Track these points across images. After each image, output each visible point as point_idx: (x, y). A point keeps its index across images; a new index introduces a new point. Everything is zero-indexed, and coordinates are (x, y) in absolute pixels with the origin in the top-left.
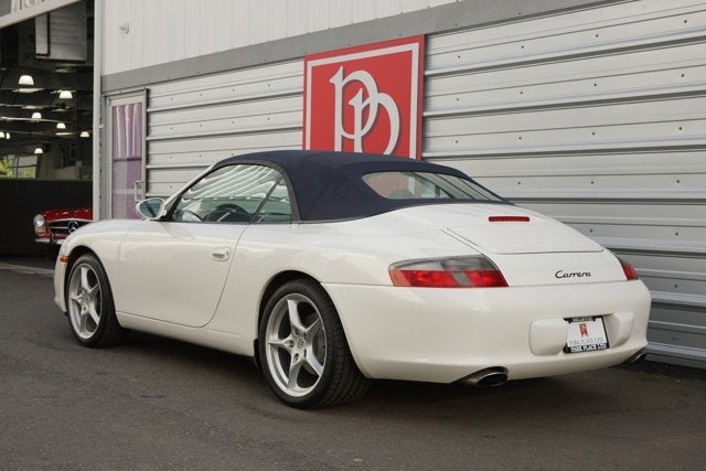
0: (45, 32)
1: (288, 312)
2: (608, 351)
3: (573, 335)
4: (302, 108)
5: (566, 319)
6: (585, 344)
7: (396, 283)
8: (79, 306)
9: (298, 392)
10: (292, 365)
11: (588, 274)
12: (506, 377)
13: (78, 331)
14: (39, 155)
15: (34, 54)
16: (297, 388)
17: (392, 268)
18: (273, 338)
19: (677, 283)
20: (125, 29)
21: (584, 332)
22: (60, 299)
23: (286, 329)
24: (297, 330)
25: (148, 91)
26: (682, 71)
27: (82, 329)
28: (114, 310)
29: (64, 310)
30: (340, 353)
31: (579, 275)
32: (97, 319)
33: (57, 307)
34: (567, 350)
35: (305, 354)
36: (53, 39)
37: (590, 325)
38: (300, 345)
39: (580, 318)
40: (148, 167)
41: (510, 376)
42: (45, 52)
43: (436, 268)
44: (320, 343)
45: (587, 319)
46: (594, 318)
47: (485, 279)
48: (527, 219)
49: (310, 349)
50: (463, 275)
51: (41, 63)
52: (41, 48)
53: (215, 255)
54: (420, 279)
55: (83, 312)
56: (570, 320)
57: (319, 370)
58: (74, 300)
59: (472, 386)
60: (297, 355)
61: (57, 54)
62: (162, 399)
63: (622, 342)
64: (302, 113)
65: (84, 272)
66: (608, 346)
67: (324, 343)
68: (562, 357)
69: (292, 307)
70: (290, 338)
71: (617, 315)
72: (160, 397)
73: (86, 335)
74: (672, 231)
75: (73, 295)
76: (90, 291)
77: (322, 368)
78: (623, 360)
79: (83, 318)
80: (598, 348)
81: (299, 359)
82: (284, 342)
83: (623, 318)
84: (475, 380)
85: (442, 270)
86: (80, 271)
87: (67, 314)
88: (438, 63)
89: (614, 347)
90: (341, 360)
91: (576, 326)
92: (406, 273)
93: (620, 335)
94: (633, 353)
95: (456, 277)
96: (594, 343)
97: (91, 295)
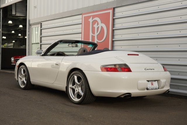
0: (15, 9)
1: (74, 79)
2: (159, 90)
3: (149, 85)
4: (81, 28)
5: (147, 81)
6: (152, 87)
7: (102, 70)
8: (21, 79)
9: (76, 100)
10: (75, 93)
11: (154, 69)
12: (131, 96)
13: (20, 85)
14: (14, 42)
15: (12, 14)
16: (77, 99)
17: (101, 67)
18: (70, 86)
19: (179, 73)
20: (35, 7)
21: (152, 84)
22: (16, 77)
23: (74, 83)
24: (77, 84)
25: (41, 24)
26: (181, 17)
27: (21, 85)
28: (30, 80)
29: (17, 80)
30: (88, 89)
31: (151, 69)
32: (25, 82)
33: (15, 79)
34: (147, 89)
35: (79, 90)
36: (17, 11)
37: (154, 83)
38: (78, 87)
39: (151, 81)
40: (41, 44)
41: (132, 96)
42: (15, 14)
43: (113, 67)
44: (83, 87)
45: (153, 81)
46: (155, 81)
47: (126, 70)
48: (138, 55)
49: (80, 88)
50: (120, 69)
51: (14, 17)
52: (14, 13)
53: (56, 64)
54: (109, 70)
55: (22, 80)
56: (148, 81)
57: (82, 94)
58: (20, 77)
59: (122, 98)
60: (77, 90)
61: (18, 15)
62: (41, 102)
63: (163, 88)
64: (81, 29)
65: (22, 70)
66: (159, 88)
67: (84, 87)
68: (146, 91)
69: (76, 77)
70: (75, 86)
71: (161, 80)
72: (41, 101)
73: (23, 86)
74: (178, 59)
75: (19, 76)
76: (24, 75)
77: (83, 94)
78: (163, 93)
79: (22, 82)
80: (156, 89)
81: (77, 91)
82: (74, 87)
83: (163, 81)
84: (123, 96)
85: (114, 67)
86: (21, 70)
87: (18, 81)
88: (117, 15)
89: (160, 89)
90: (88, 91)
91: (150, 83)
92: (105, 68)
93: (162, 85)
94: (166, 91)
95: (118, 69)
96: (155, 87)
97: (24, 76)
